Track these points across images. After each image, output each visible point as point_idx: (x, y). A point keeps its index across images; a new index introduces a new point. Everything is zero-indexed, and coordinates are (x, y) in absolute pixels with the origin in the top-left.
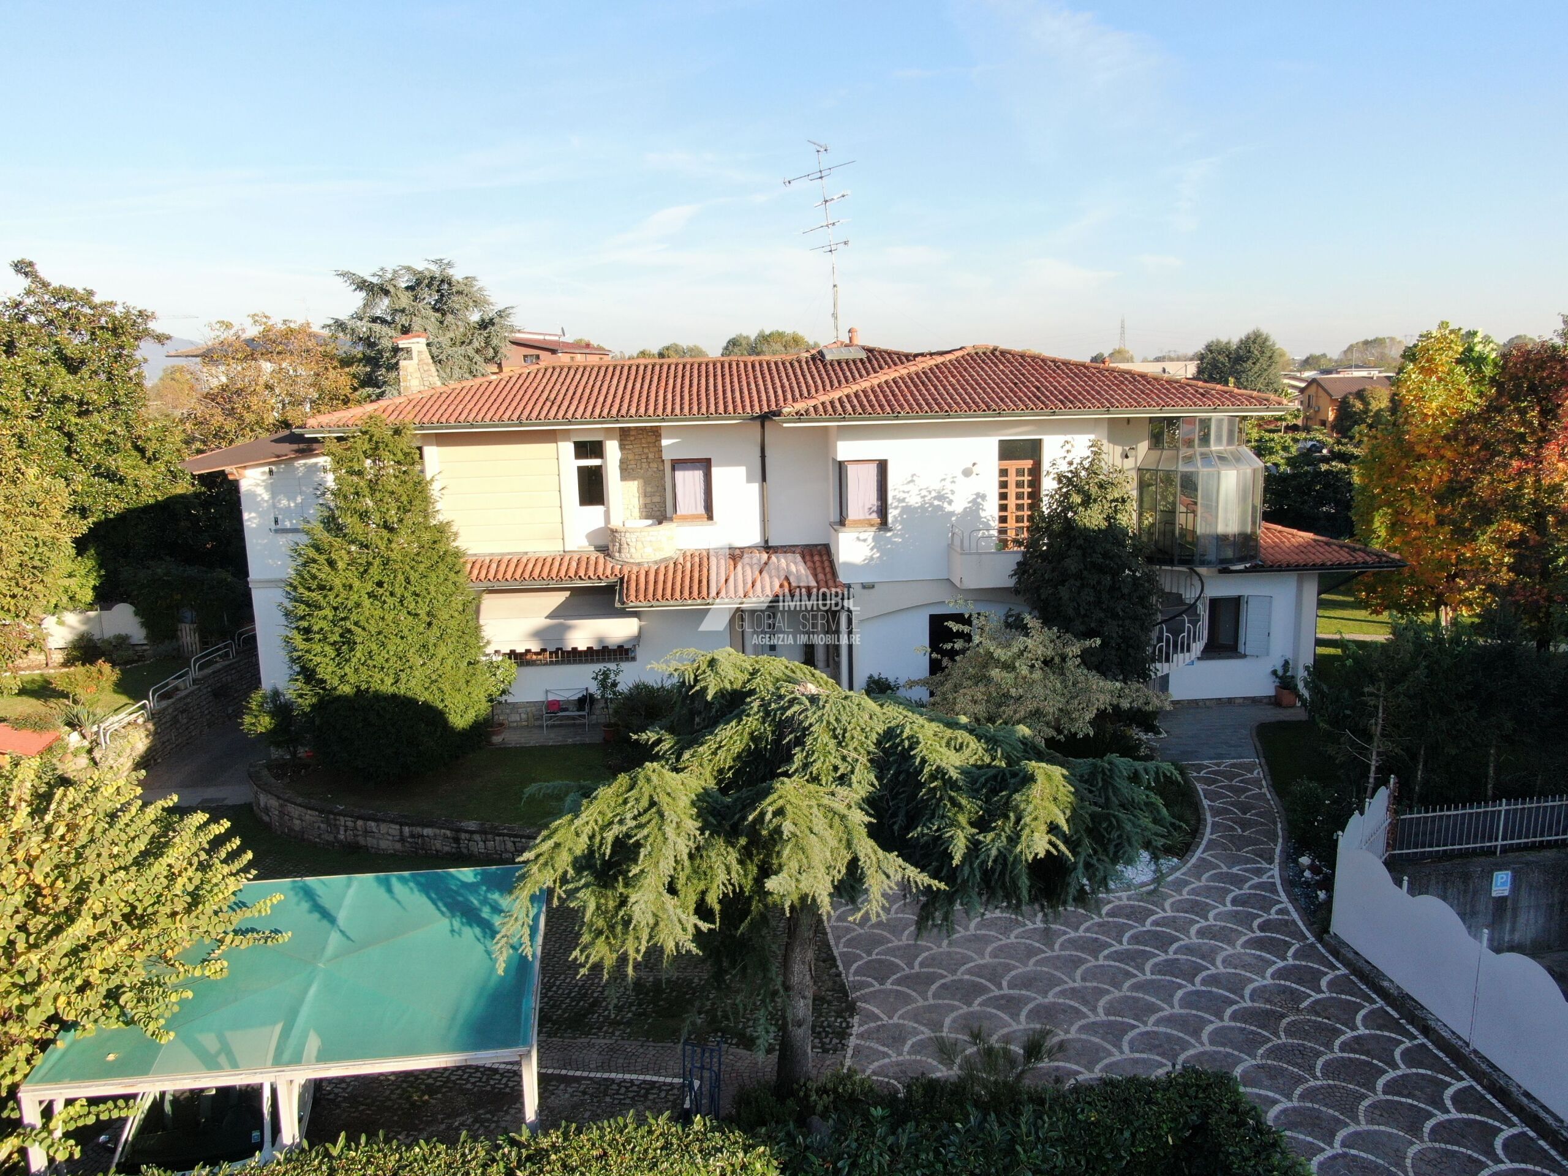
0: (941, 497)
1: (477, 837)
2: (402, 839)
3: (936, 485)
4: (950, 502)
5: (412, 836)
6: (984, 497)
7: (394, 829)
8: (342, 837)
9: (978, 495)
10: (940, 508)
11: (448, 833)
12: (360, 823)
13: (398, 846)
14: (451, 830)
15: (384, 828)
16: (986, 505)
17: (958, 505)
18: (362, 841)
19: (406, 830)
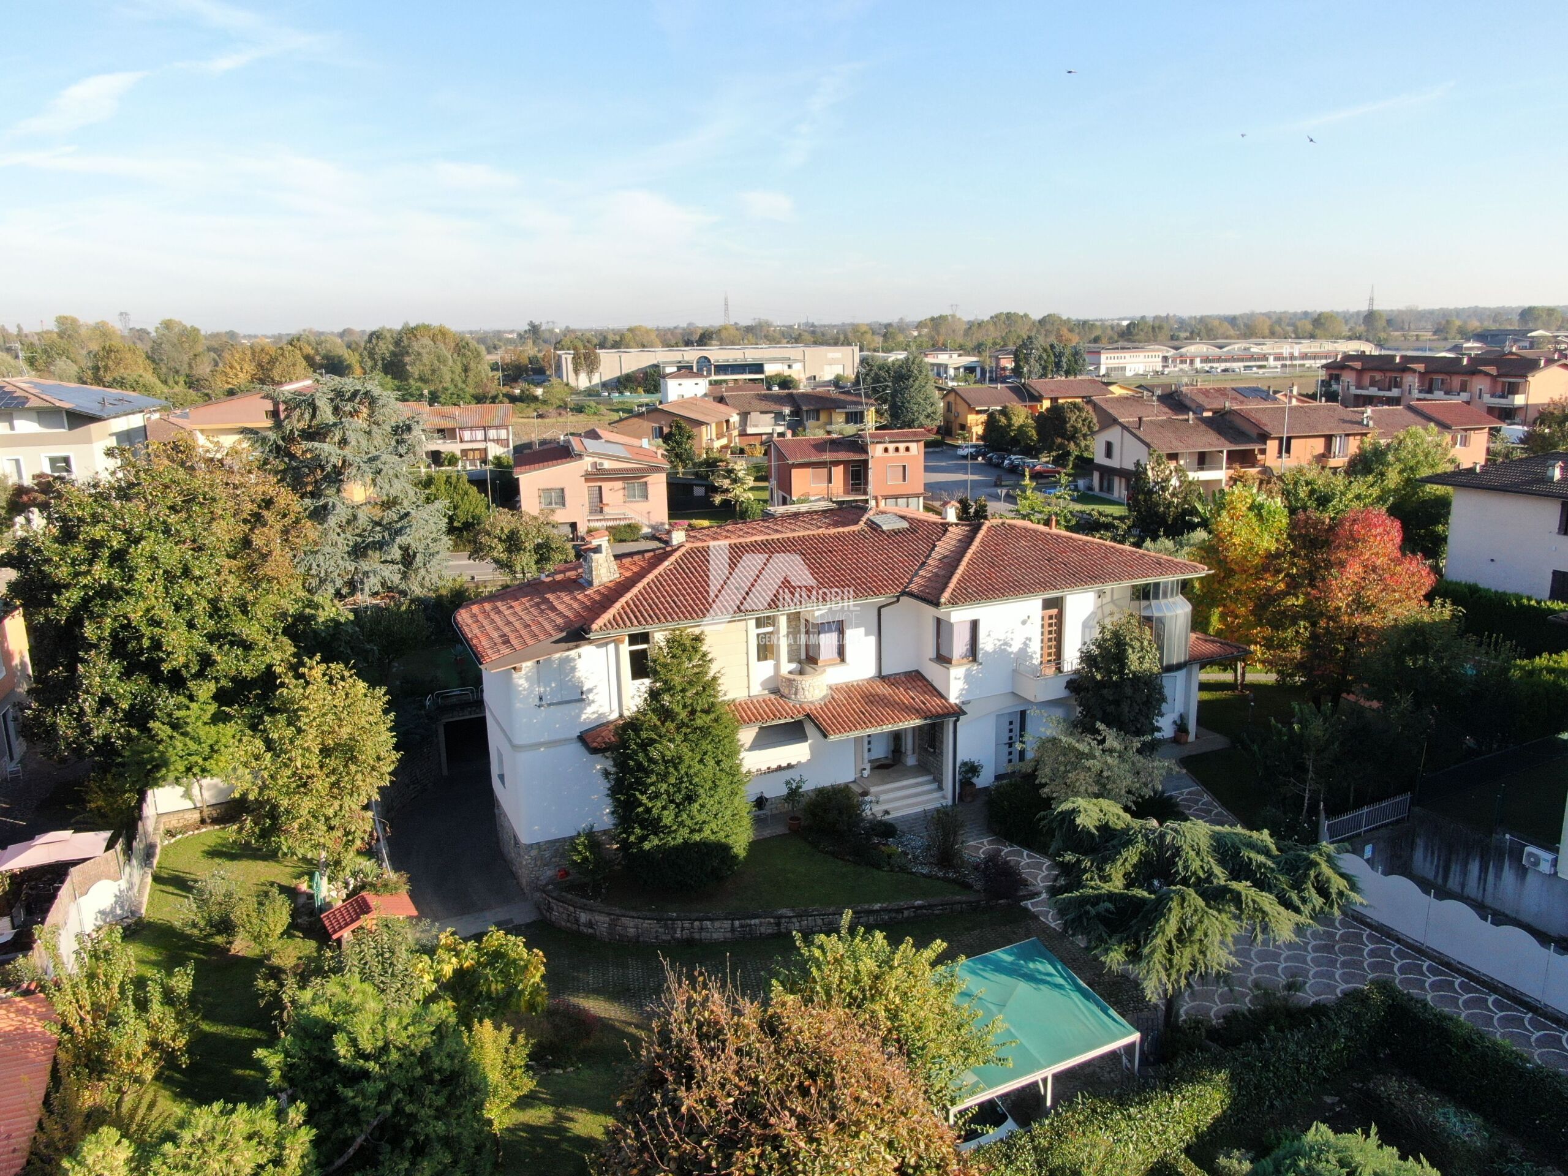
0: (1006, 644)
1: (794, 920)
2: (733, 930)
3: (1002, 637)
4: (1010, 646)
5: (742, 926)
6: (1030, 639)
7: (727, 924)
8: (678, 935)
9: (1027, 639)
10: (1005, 650)
11: (772, 920)
12: (697, 923)
13: (729, 935)
14: (774, 918)
15: (717, 924)
16: (1031, 644)
17: (1015, 648)
18: (697, 936)
19: (737, 923)
